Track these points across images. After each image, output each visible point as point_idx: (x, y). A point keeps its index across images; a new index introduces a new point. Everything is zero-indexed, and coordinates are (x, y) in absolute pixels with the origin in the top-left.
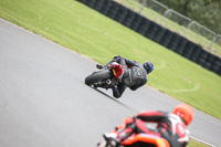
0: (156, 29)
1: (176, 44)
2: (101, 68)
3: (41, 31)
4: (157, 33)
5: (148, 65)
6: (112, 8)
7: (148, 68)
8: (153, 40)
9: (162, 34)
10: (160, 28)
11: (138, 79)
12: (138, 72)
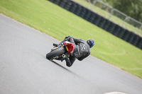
0: (119, 30)
1: (132, 39)
2: (56, 46)
3: (45, 31)
4: (120, 32)
5: (90, 42)
6: (91, 16)
7: (91, 44)
8: (118, 36)
9: (123, 32)
10: (122, 29)
11: (84, 52)
12: (84, 47)
